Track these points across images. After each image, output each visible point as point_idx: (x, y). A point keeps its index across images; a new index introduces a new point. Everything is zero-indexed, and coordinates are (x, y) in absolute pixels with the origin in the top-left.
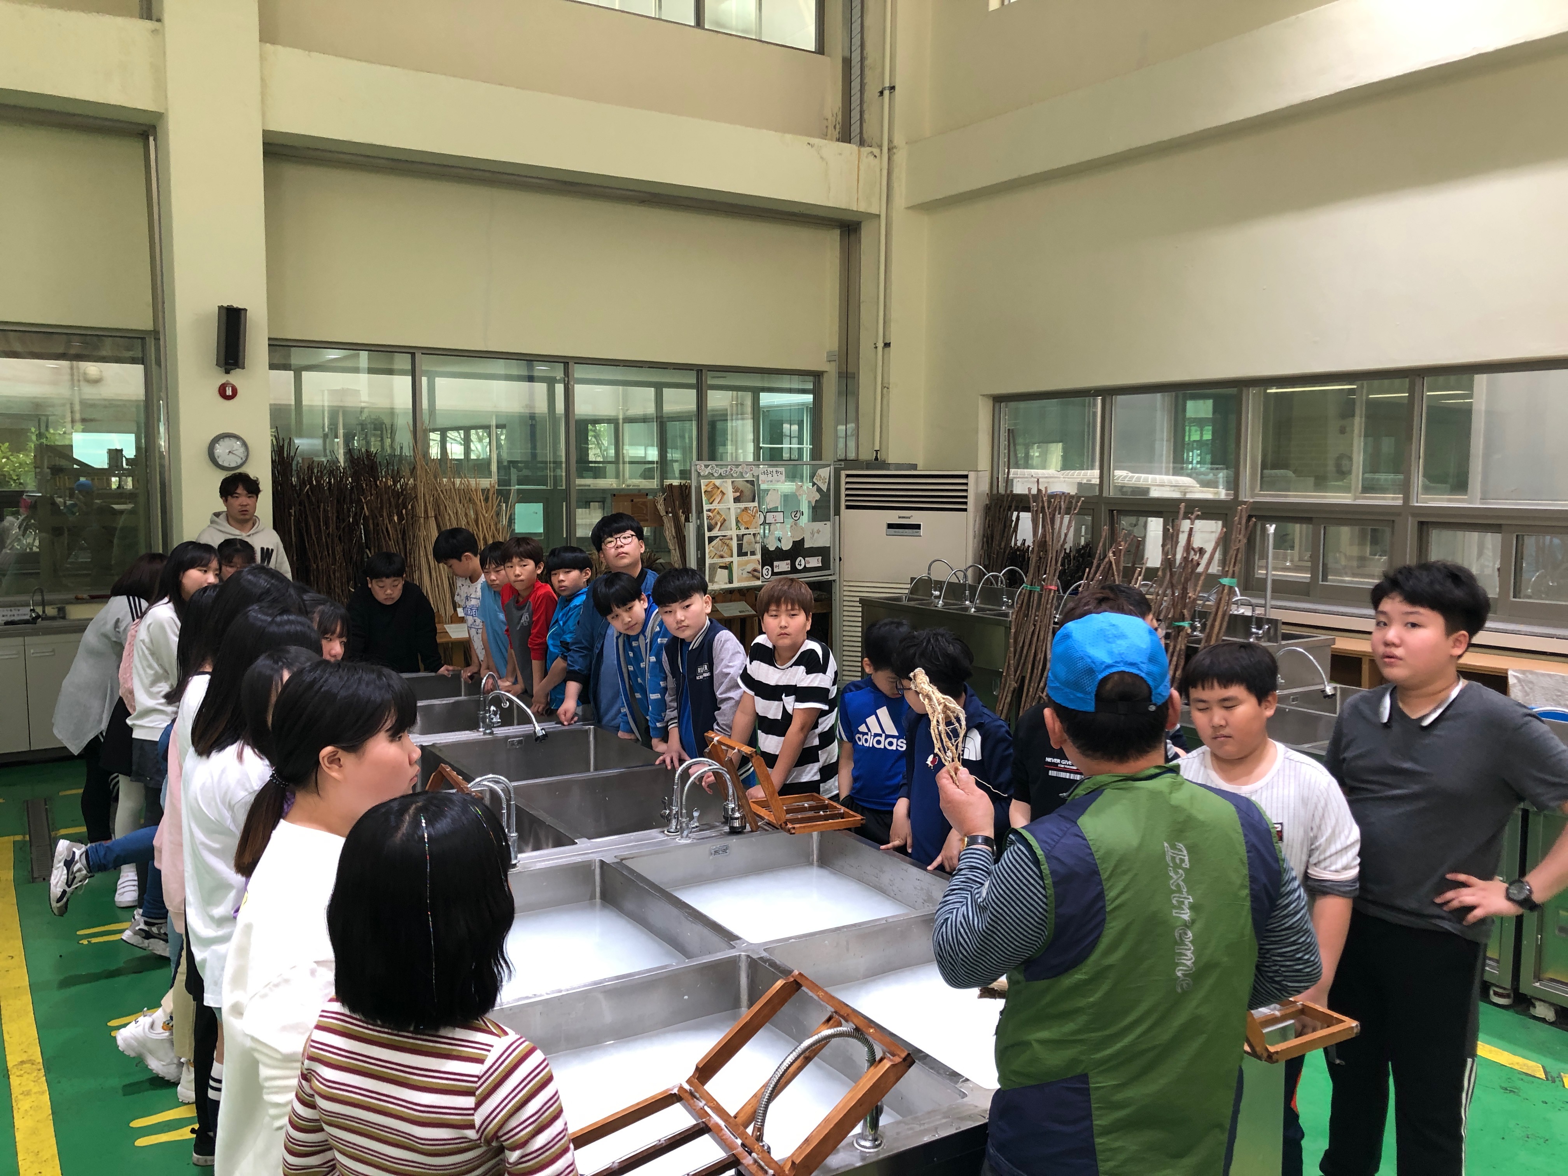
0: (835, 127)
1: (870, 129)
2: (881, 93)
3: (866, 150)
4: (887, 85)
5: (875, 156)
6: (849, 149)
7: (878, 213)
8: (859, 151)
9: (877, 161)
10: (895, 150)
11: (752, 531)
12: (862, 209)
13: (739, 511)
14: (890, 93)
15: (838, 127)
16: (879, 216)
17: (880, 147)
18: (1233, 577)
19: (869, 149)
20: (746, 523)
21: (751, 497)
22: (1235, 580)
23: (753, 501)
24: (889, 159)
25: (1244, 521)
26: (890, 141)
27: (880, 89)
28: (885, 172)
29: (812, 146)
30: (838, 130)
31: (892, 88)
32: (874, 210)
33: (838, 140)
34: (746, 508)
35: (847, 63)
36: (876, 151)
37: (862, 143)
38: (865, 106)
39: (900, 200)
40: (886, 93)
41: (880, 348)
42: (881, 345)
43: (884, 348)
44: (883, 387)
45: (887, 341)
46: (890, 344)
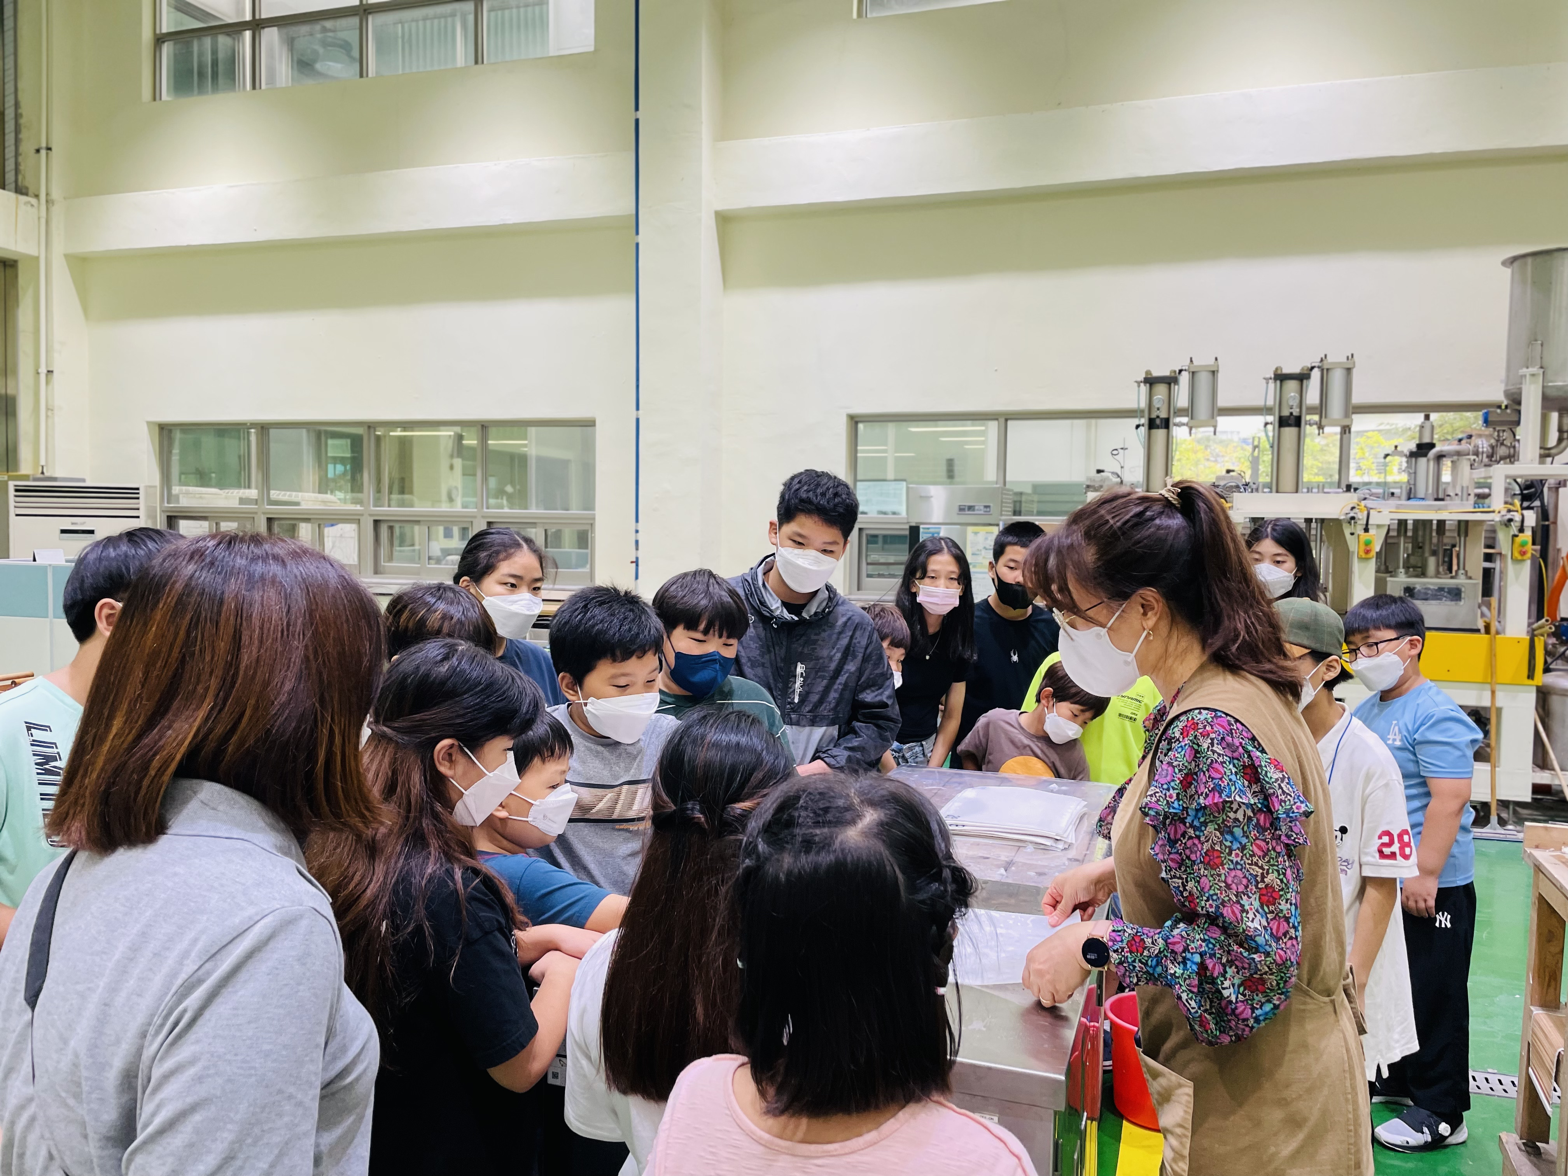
1: (27, 180)
2: (38, 151)
3: (22, 198)
4: (44, 145)
5: (32, 205)
6: (6, 196)
7: (36, 254)
8: (17, 198)
9: (34, 210)
10: (53, 203)
12: (19, 250)
14: (47, 154)
16: (37, 259)
17: (37, 196)
19: (26, 198)
24: (47, 209)
26: (47, 194)
27: (37, 147)
28: (43, 221)
31: (50, 149)
32: (33, 252)
36: (33, 201)
37: (19, 192)
39: (59, 249)
40: (43, 152)
41: (43, 377)
42: (43, 370)
43: (47, 375)
44: (48, 409)
45: (50, 369)
46: (52, 372)
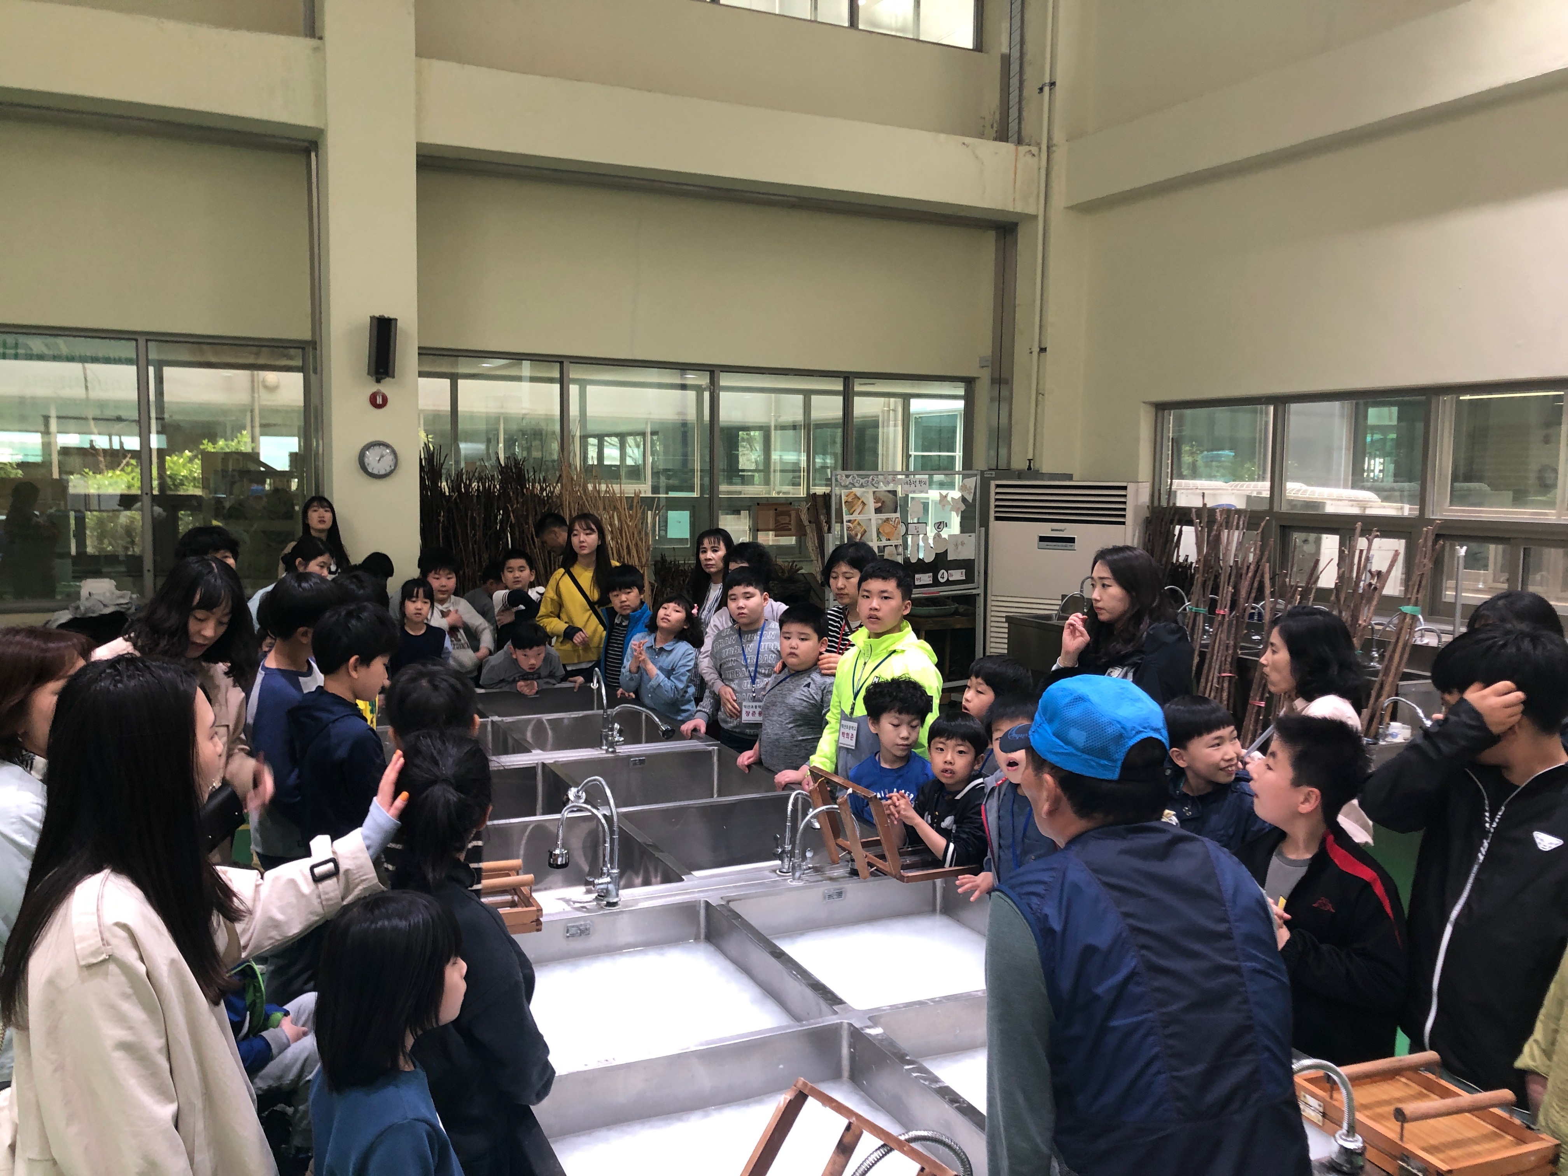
0: (992, 126)
1: (1028, 129)
2: (1041, 90)
3: (1023, 149)
4: (1047, 81)
5: (1034, 155)
6: (1006, 148)
7: (1035, 213)
8: (1017, 149)
9: (1036, 159)
10: (1054, 148)
11: (893, 542)
12: (1019, 209)
13: (880, 522)
14: (1050, 90)
15: (995, 125)
16: (1035, 217)
17: (1039, 145)
18: (1416, 604)
19: (1027, 148)
20: (887, 534)
21: (892, 507)
22: (1418, 608)
23: (895, 512)
24: (1048, 156)
25: (1430, 543)
26: (1050, 138)
27: (1040, 86)
28: (1043, 172)
29: (967, 146)
30: (995, 129)
31: (1053, 84)
32: (1031, 210)
33: (995, 139)
34: (888, 519)
35: (1006, 60)
36: (1035, 150)
37: (1020, 142)
38: (1024, 103)
39: (1059, 201)
40: (1046, 89)
41: (1035, 354)
42: (1036, 349)
43: (1039, 353)
44: (1038, 393)
45: (1043, 346)
46: (1045, 349)
